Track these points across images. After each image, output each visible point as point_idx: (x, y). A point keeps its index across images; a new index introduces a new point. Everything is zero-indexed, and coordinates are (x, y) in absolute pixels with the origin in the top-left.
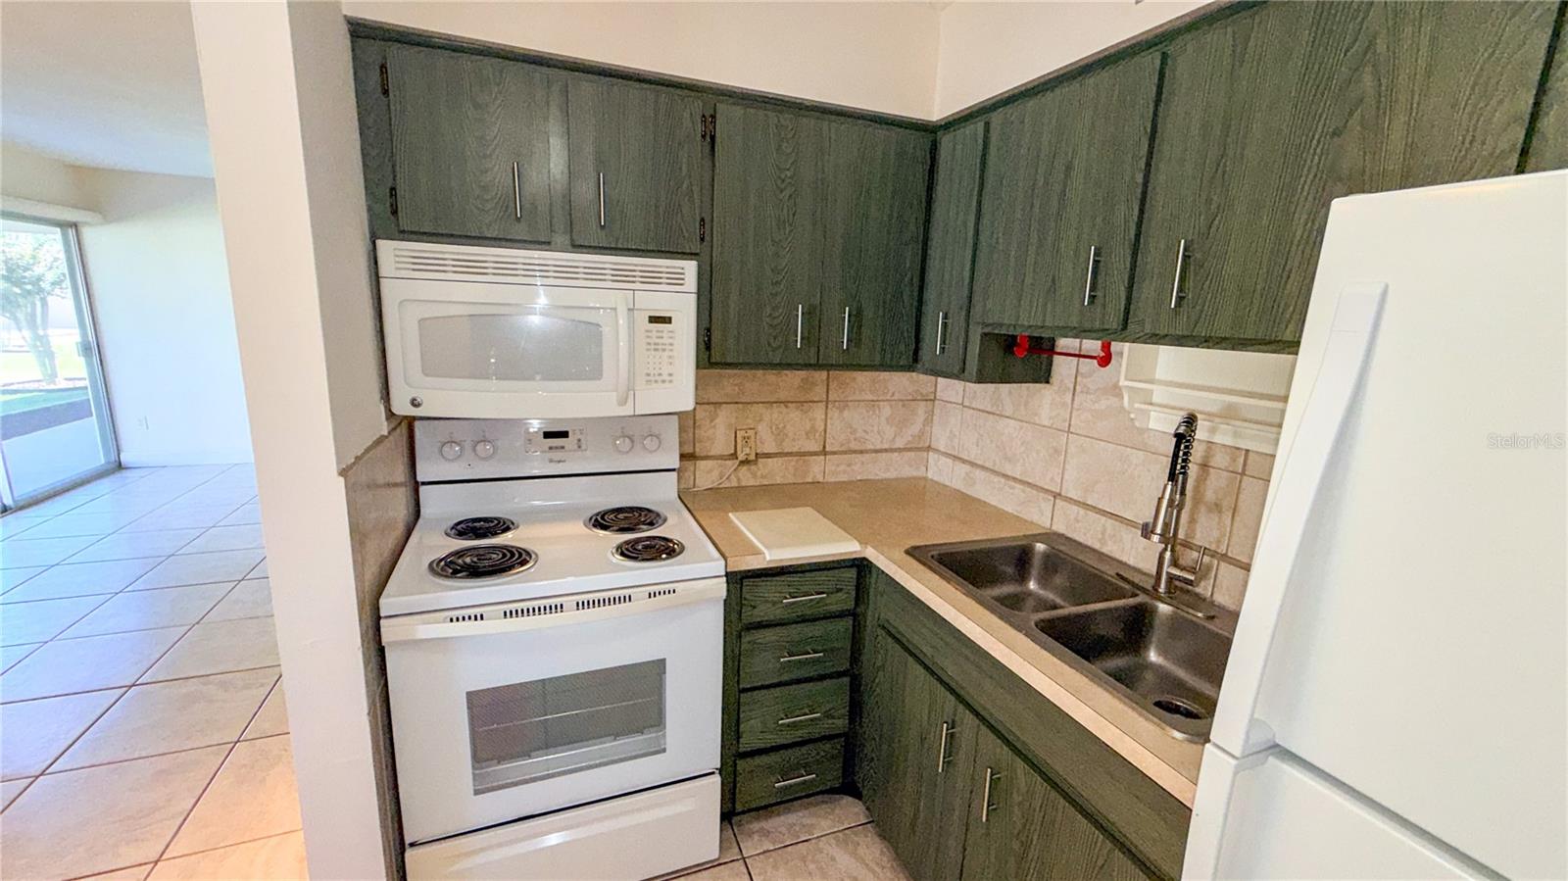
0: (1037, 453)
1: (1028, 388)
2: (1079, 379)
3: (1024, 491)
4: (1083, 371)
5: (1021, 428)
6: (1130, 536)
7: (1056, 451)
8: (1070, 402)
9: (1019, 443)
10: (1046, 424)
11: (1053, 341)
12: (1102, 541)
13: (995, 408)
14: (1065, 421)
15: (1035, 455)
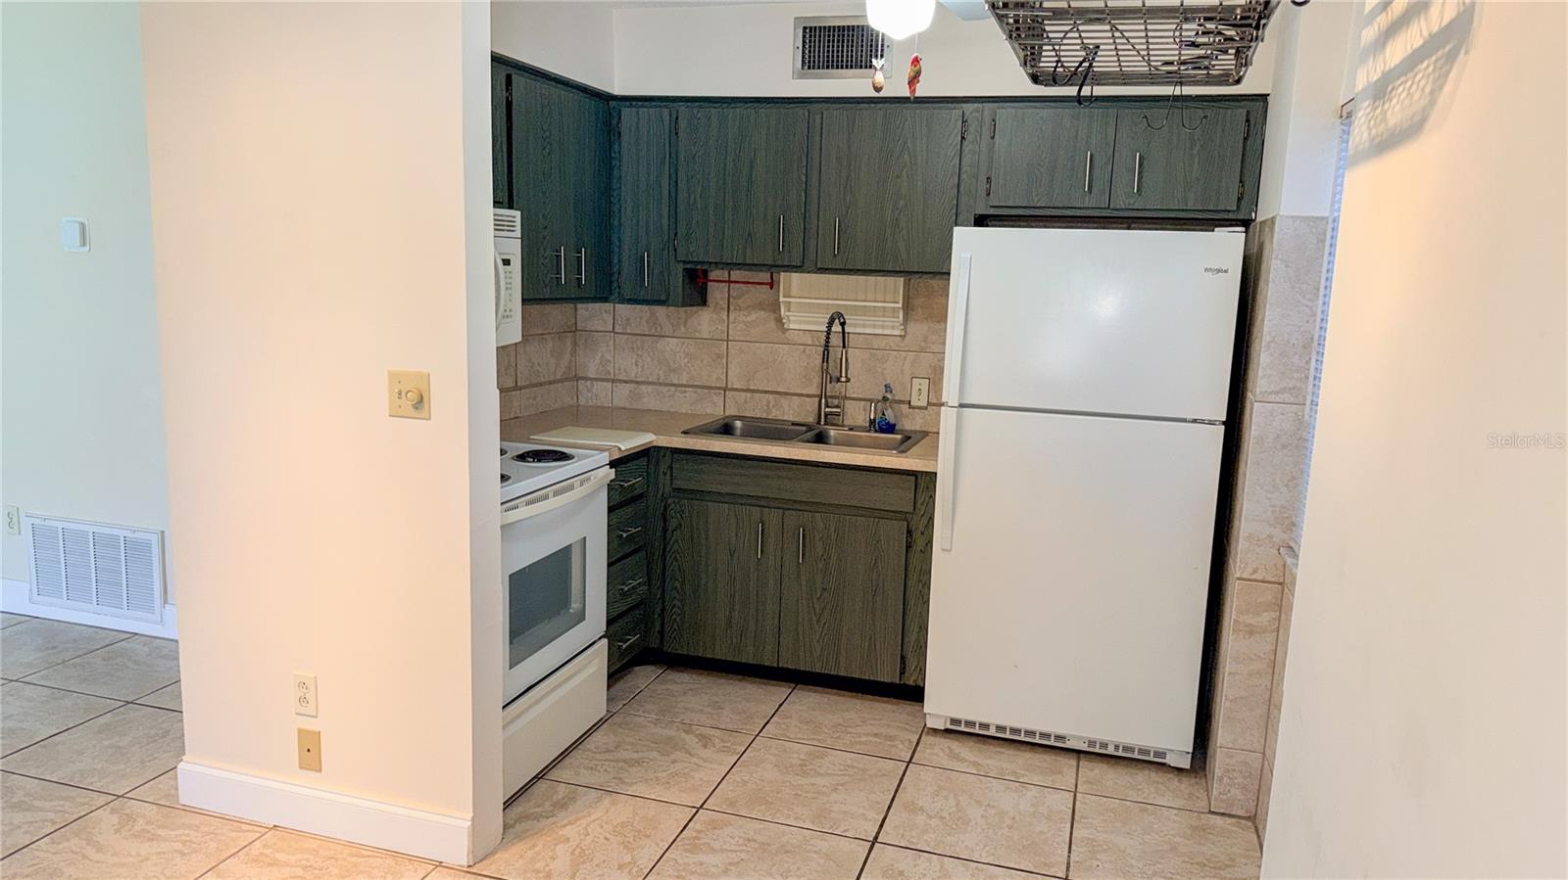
0: (702, 361)
1: (686, 311)
2: (731, 300)
3: (695, 392)
4: (735, 294)
5: (683, 343)
6: (787, 402)
7: (719, 356)
8: (726, 318)
9: (683, 355)
10: (707, 337)
11: (705, 273)
12: (768, 411)
13: (653, 330)
14: (723, 332)
15: (699, 362)
